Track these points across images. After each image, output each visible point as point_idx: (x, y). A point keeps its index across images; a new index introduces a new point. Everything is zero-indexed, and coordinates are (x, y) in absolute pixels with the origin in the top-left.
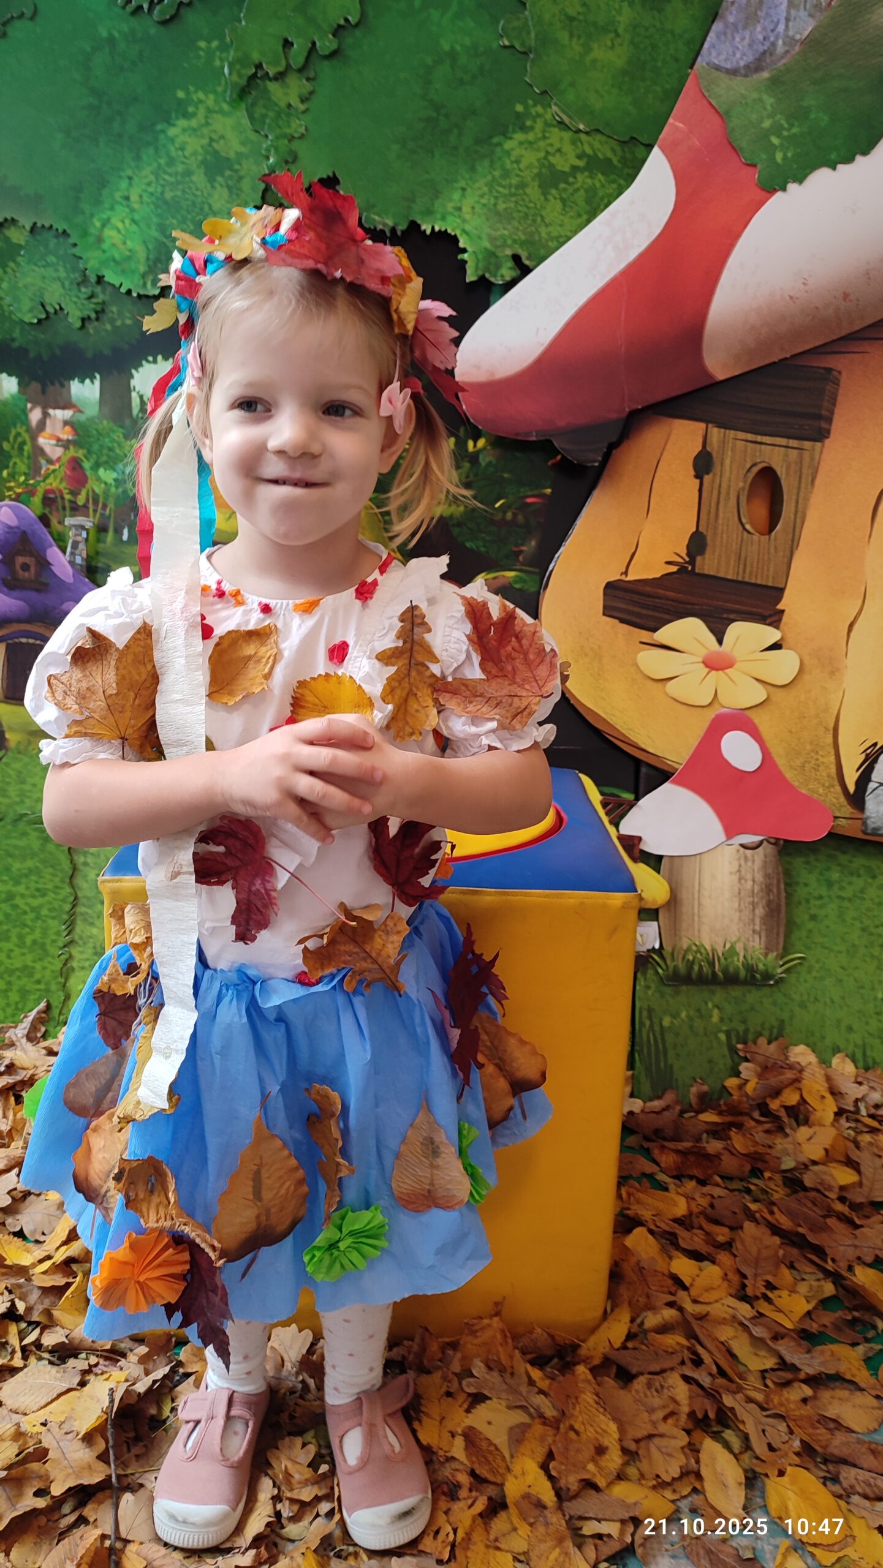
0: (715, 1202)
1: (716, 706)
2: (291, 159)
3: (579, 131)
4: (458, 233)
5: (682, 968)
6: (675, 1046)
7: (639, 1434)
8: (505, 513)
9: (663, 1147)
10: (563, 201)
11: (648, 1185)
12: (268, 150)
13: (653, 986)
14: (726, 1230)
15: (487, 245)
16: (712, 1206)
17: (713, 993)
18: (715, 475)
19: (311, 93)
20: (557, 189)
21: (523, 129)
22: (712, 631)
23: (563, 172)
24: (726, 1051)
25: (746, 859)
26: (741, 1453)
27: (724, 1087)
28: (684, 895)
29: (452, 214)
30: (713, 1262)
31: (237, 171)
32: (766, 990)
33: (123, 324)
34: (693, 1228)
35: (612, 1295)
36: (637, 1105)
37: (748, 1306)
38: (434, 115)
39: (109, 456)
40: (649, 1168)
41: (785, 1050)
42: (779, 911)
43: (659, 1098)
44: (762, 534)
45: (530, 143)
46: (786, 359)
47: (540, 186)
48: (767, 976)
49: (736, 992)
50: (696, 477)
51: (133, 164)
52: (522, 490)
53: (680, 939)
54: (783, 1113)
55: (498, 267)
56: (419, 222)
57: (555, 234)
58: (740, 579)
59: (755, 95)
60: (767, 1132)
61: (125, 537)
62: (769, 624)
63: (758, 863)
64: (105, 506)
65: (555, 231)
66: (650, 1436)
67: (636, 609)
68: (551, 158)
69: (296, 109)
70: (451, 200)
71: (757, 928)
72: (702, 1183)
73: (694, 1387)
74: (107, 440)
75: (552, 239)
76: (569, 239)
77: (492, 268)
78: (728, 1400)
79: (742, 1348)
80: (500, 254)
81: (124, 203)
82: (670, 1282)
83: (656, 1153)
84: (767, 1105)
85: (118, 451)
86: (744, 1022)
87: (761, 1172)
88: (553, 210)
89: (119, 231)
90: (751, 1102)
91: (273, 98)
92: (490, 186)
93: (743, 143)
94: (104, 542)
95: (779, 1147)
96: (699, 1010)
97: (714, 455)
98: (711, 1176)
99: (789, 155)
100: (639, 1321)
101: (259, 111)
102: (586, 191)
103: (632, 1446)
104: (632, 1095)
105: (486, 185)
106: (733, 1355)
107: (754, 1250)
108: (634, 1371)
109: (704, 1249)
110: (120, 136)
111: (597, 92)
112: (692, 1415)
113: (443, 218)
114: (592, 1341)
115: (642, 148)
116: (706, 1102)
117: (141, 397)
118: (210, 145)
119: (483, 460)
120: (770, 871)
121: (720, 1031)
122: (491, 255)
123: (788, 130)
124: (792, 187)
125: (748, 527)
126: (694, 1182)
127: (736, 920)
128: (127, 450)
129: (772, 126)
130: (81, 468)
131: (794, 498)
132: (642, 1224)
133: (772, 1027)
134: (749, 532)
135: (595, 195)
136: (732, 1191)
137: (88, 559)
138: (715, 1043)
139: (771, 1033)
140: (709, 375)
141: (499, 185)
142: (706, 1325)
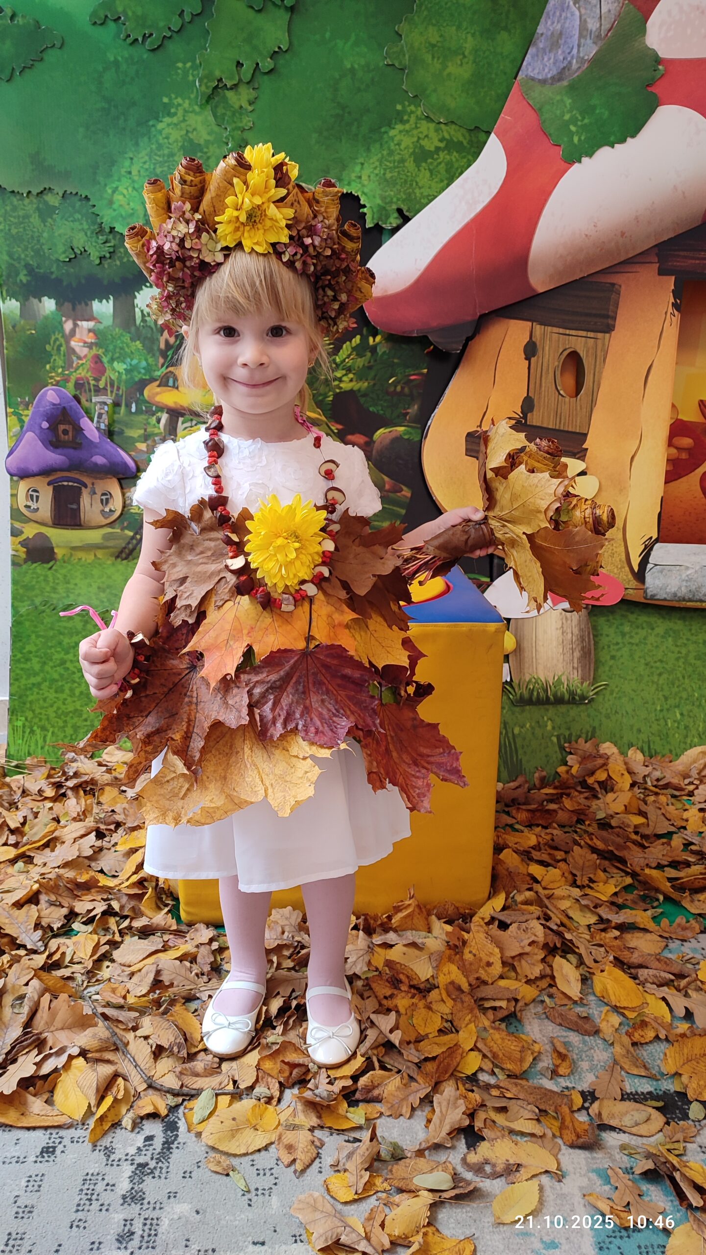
0: (555, 838)
3: (440, 123)
4: (359, 194)
5: (526, 695)
6: (523, 747)
7: (513, 954)
8: (396, 387)
9: (518, 809)
10: (431, 171)
11: (510, 830)
12: (227, 138)
13: (507, 708)
14: (562, 853)
15: (378, 201)
17: (547, 710)
18: (538, 357)
19: (256, 98)
20: (426, 162)
21: (402, 122)
23: (430, 151)
24: (557, 749)
25: (566, 618)
26: (578, 966)
27: (557, 772)
28: (526, 645)
29: (354, 181)
30: (555, 868)
31: (206, 153)
32: (583, 707)
33: (128, 260)
34: (540, 850)
35: (494, 886)
36: (500, 785)
37: (578, 890)
38: (341, 112)
39: (120, 354)
40: (510, 821)
41: (597, 746)
42: (590, 653)
43: (514, 781)
44: (571, 397)
45: (407, 131)
46: (584, 277)
47: (414, 161)
48: (583, 697)
49: (563, 708)
50: (526, 359)
51: (133, 149)
52: (407, 370)
53: (524, 674)
54: (596, 786)
55: (388, 217)
57: (425, 194)
58: (557, 427)
59: (558, 98)
60: (586, 798)
61: (133, 410)
62: (578, 458)
63: (575, 622)
64: (118, 389)
65: (426, 192)
66: (521, 955)
68: (421, 142)
69: (246, 109)
70: (353, 172)
71: (576, 665)
72: (545, 828)
73: (547, 930)
74: (119, 342)
75: (424, 197)
76: (436, 197)
77: (383, 218)
78: (568, 936)
79: (576, 914)
80: (388, 208)
81: (128, 176)
82: (528, 878)
83: (514, 812)
84: (585, 781)
85: (126, 349)
86: (569, 729)
87: (584, 822)
88: (424, 177)
89: (125, 196)
90: (575, 780)
91: (230, 102)
92: (381, 161)
93: (552, 131)
94: (120, 413)
95: (594, 807)
96: (538, 722)
97: (538, 344)
98: (550, 824)
99: (583, 138)
100: (511, 895)
101: (220, 111)
102: (447, 164)
103: (510, 961)
104: (499, 781)
105: (378, 160)
106: (570, 918)
107: (581, 862)
108: (509, 922)
109: (550, 861)
110: (124, 129)
111: (452, 95)
112: (546, 946)
113: (349, 184)
114: (482, 911)
115: (483, 134)
116: (544, 782)
117: (142, 311)
118: (186, 135)
119: (380, 350)
120: (583, 626)
121: (553, 735)
122: (382, 209)
123: (582, 121)
124: (585, 160)
125: (562, 392)
126: (540, 828)
127: (561, 660)
128: (133, 348)
129: (571, 117)
130: (101, 362)
131: (592, 372)
132: (509, 847)
133: (588, 732)
134: (562, 396)
135: (452, 166)
136: (565, 832)
137: (110, 425)
138: (549, 744)
139: (587, 736)
140: (533, 290)
141: (386, 160)
142: (552, 901)
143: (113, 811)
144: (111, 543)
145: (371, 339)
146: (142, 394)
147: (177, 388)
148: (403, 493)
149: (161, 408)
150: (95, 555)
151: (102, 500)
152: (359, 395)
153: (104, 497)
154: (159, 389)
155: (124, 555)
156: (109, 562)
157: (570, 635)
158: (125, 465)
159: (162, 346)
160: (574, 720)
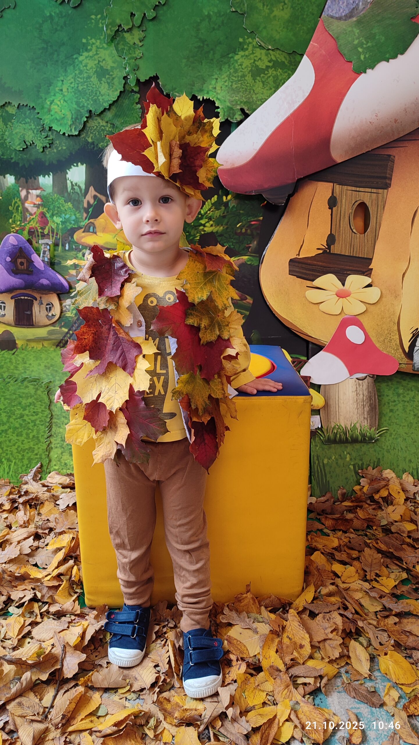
0: (351, 540)
1: (343, 314)
2: (136, 69)
3: (269, 49)
4: (215, 99)
5: (332, 436)
6: (330, 472)
7: (320, 639)
8: (242, 229)
9: (326, 517)
10: (263, 82)
11: (320, 534)
12: (125, 64)
13: (319, 445)
14: (357, 552)
15: (229, 105)
16: (350, 542)
17: (347, 447)
18: (338, 207)
19: (144, 37)
20: (260, 77)
21: (243, 49)
22: (339, 280)
23: (263, 69)
24: (354, 475)
25: (359, 384)
26: (367, 647)
27: (353, 490)
28: (331, 402)
29: (211, 90)
30: (351, 566)
31: (112, 75)
32: (371, 445)
33: (62, 149)
34: (341, 551)
35: (306, 582)
36: (314, 500)
37: (368, 584)
38: (202, 45)
39: (58, 211)
40: (321, 527)
41: (381, 472)
42: (376, 408)
43: (324, 496)
44: (360, 234)
45: (247, 56)
46: (369, 151)
47: (252, 76)
48: (371, 438)
49: (357, 446)
50: (329, 208)
51: (63, 74)
52: (249, 218)
53: (330, 423)
54: (381, 500)
55: (234, 114)
56: (196, 95)
57: (260, 98)
58: (351, 255)
59: (350, 29)
60: (374, 509)
61: (67, 248)
62: (366, 276)
63: (365, 387)
64: (57, 234)
65: (260, 96)
66: (325, 640)
67: (305, 271)
68: (256, 62)
69: (138, 45)
70: (211, 84)
71: (366, 416)
72: (345, 532)
73: (345, 619)
74: (57, 203)
75: (258, 100)
76: (266, 100)
77: (231, 115)
78: (360, 624)
79: (366, 602)
80: (235, 109)
81: (60, 92)
82: (332, 574)
83: (323, 520)
84: (373, 497)
85: (62, 208)
86: (361, 460)
87: (372, 527)
88: (258, 86)
89: (58, 106)
90: (366, 496)
91: (127, 40)
92: (229, 77)
93: (345, 51)
94: (58, 251)
95: (379, 515)
96: (340, 455)
97: (337, 198)
98: (349, 529)
99: (367, 56)
100: (318, 591)
101: (120, 47)
102: (273, 77)
103: (317, 644)
104: (311, 496)
105: (227, 76)
106: (361, 605)
107: (370, 560)
108: (317, 613)
109: (347, 560)
110: (57, 61)
111: (277, 31)
112: (344, 630)
113: (208, 93)
114: (297, 602)
115: (299, 56)
116: (345, 497)
117: (72, 182)
118: (98, 63)
119: (231, 205)
120: (370, 390)
121: (350, 464)
122: (230, 109)
123: (366, 44)
124: (369, 71)
125: (354, 230)
126: (341, 532)
127: (356, 413)
128: (66, 207)
129: (359, 43)
130: (45, 217)
131: (375, 216)
132: (318, 550)
133: (375, 462)
134: (354, 233)
135: (278, 79)
136: (359, 535)
137: (51, 259)
138: (348, 470)
139: (374, 465)
140: (334, 161)
141: (233, 76)
142: (349, 592)
143: (48, 520)
144: (53, 337)
145: (224, 198)
146: (72, 237)
147: (96, 233)
148: (247, 300)
149: (85, 247)
150: (43, 345)
151: (47, 308)
152: (217, 235)
153: (48, 307)
154: (83, 234)
155: (61, 345)
156: (52, 349)
157: (362, 396)
158: (62, 284)
159: (85, 205)
160: (365, 454)
